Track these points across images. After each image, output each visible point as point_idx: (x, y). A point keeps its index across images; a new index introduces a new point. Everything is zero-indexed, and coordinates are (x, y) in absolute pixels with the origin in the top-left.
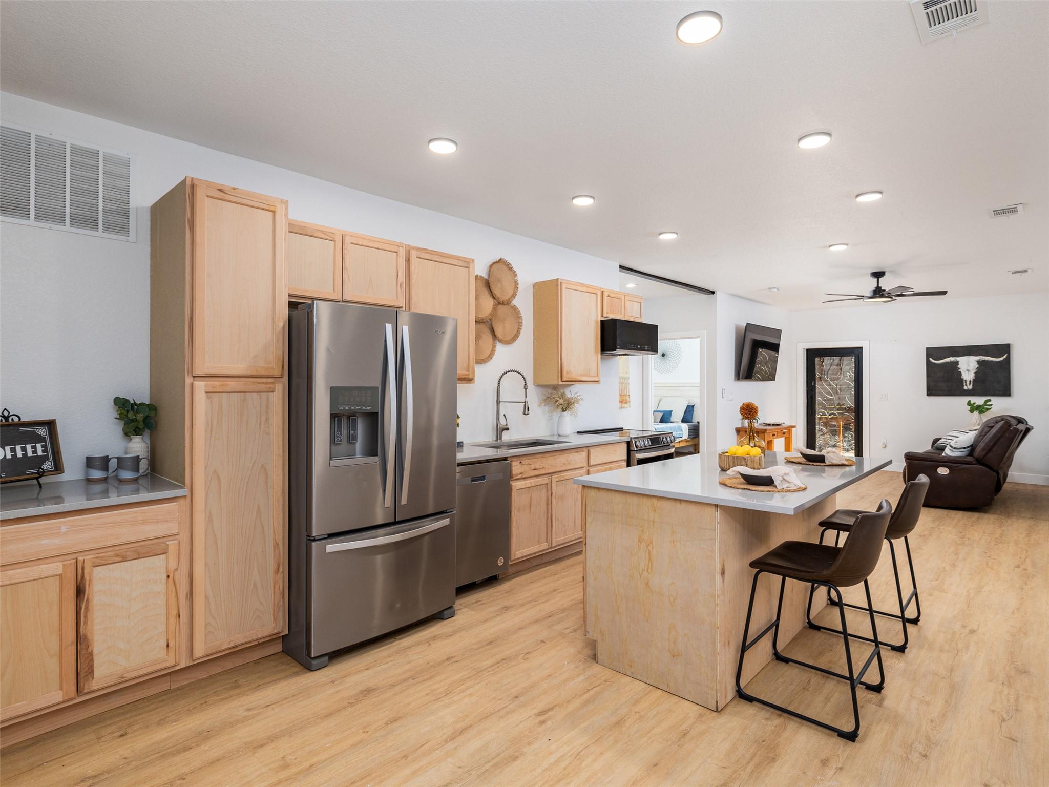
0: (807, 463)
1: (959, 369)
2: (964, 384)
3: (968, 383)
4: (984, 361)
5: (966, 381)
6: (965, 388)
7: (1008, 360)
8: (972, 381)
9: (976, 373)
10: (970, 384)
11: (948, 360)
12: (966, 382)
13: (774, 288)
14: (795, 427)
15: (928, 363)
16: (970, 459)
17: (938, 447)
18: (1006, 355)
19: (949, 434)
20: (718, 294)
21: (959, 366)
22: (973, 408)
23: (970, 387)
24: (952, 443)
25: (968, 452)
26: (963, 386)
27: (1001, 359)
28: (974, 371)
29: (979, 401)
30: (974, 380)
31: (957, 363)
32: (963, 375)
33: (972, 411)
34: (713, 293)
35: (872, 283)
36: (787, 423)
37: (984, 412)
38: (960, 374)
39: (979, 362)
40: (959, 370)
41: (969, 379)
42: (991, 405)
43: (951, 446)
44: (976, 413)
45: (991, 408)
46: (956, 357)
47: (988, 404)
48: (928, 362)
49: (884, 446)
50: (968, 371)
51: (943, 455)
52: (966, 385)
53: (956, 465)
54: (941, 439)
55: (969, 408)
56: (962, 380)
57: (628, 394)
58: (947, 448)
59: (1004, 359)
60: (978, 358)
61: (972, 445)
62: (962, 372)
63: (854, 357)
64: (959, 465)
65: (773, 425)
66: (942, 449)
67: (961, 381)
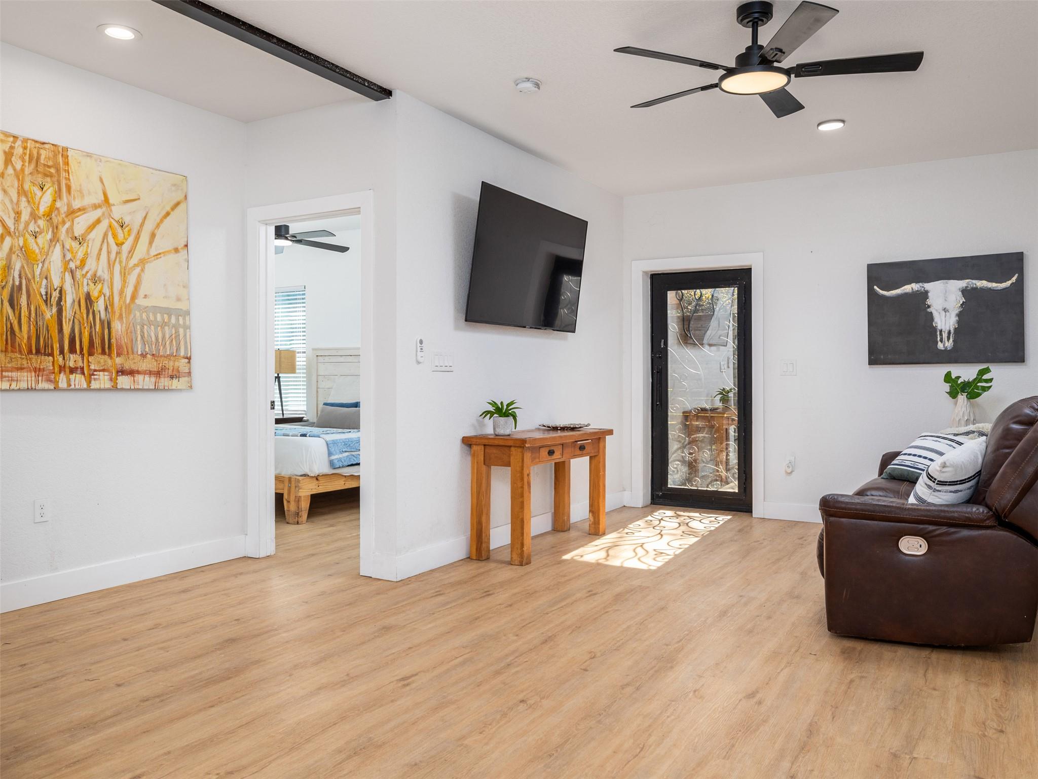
1: (929, 307)
2: (939, 339)
3: (945, 335)
4: (975, 289)
5: (941, 331)
6: (940, 346)
7: (1019, 288)
8: (952, 331)
9: (959, 315)
10: (949, 339)
11: (908, 288)
12: (941, 334)
13: (528, 79)
14: (610, 432)
15: (872, 296)
16: (977, 510)
17: (895, 474)
18: (1016, 276)
19: (913, 444)
20: (397, 94)
21: (929, 302)
22: (956, 388)
23: (949, 344)
24: (934, 468)
25: (968, 491)
26: (937, 343)
27: (1008, 284)
28: (957, 311)
29: (966, 372)
30: (955, 329)
31: (925, 295)
32: (935, 320)
33: (953, 394)
34: (388, 93)
36: (596, 424)
37: (979, 395)
38: (930, 317)
39: (964, 292)
40: (929, 310)
41: (948, 329)
42: (991, 380)
43: (930, 477)
44: (962, 398)
45: (991, 387)
46: (922, 282)
47: (985, 377)
48: (871, 293)
49: (789, 470)
50: (945, 310)
51: (912, 500)
52: (941, 341)
53: (944, 529)
54: (897, 454)
55: (947, 387)
56: (935, 329)
57: (182, 353)
58: (920, 481)
59: (1013, 283)
60: (963, 284)
61: (979, 473)
62: (935, 314)
63: (736, 288)
64: (952, 530)
66: (910, 480)
67: (932, 332)
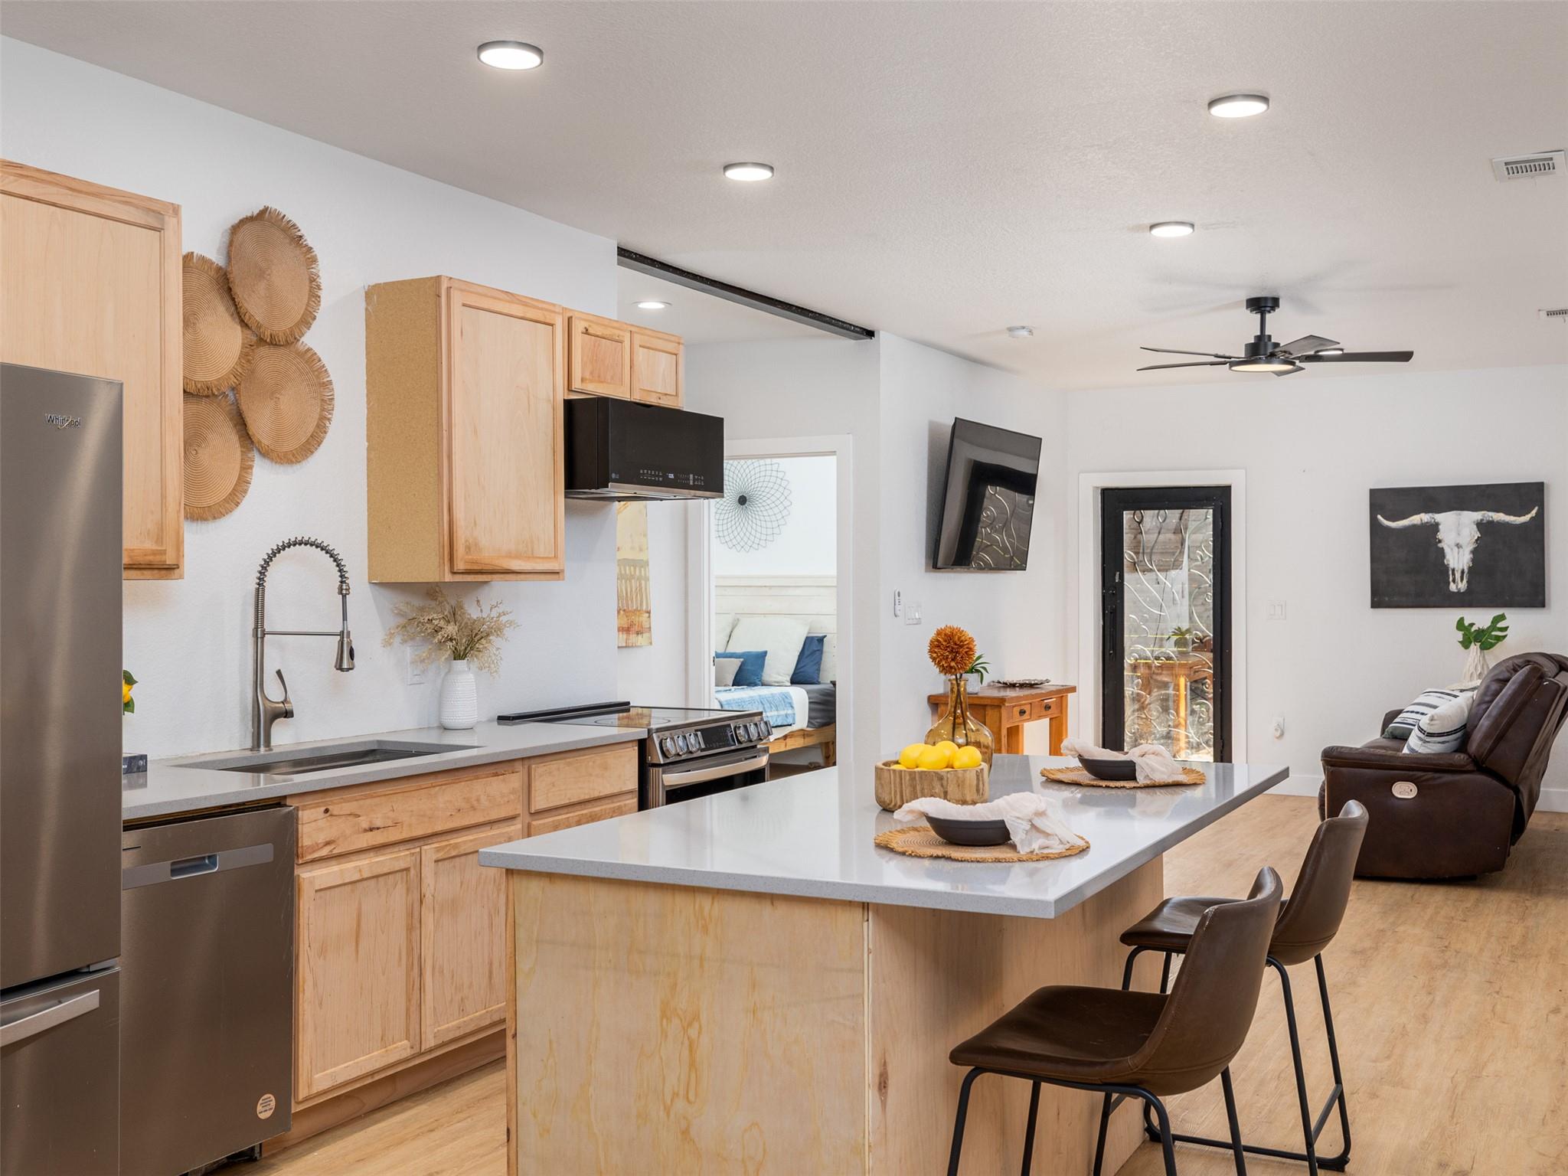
0: (1095, 783)
1: (1440, 541)
2: (1451, 579)
3: (1458, 575)
4: (1491, 523)
5: (1453, 570)
6: (1453, 587)
7: (1539, 523)
8: (1466, 570)
9: (1474, 552)
10: (1462, 580)
11: (1416, 519)
12: (1453, 574)
13: (1023, 328)
14: (1073, 689)
15: (1375, 528)
16: (1460, 757)
17: (1397, 733)
18: (1536, 508)
19: (1416, 701)
20: (882, 336)
21: (1440, 536)
22: (1472, 637)
23: (1462, 586)
24: (1424, 722)
25: (1455, 742)
26: (1449, 583)
27: (1526, 518)
28: (1471, 547)
29: (1480, 618)
30: (1470, 568)
31: (1435, 527)
32: (1447, 557)
33: (1466, 644)
34: (870, 334)
35: (1248, 325)
36: (1056, 681)
37: (1492, 645)
38: (1441, 553)
39: (1480, 525)
40: (1440, 545)
41: (1461, 567)
42: (1505, 629)
43: (1421, 730)
44: (1474, 648)
45: (1505, 636)
46: (1432, 512)
47: (1500, 625)
48: (1375, 525)
49: (1278, 734)
50: (1458, 546)
51: (1405, 751)
52: (1454, 581)
53: (1430, 775)
54: (1400, 712)
55: (1460, 635)
56: (1446, 567)
57: (644, 608)
58: (1413, 734)
59: (1532, 518)
60: (1478, 516)
61: (1464, 726)
62: (1447, 550)
63: (1211, 511)
64: (1437, 775)
65: (1022, 686)
66: (1402, 737)
67: (1443, 571)
